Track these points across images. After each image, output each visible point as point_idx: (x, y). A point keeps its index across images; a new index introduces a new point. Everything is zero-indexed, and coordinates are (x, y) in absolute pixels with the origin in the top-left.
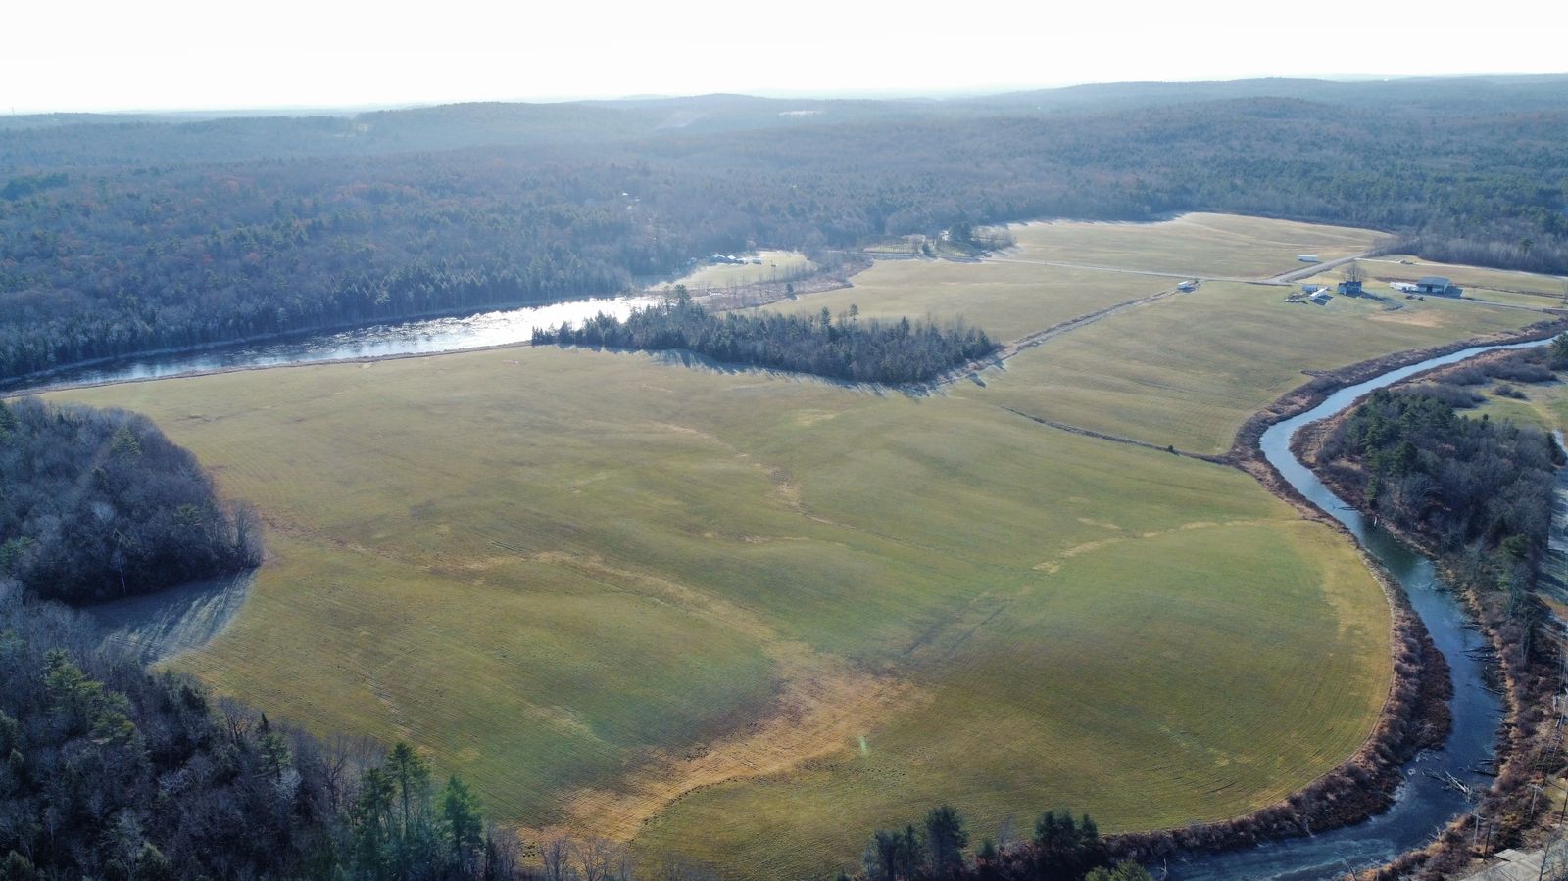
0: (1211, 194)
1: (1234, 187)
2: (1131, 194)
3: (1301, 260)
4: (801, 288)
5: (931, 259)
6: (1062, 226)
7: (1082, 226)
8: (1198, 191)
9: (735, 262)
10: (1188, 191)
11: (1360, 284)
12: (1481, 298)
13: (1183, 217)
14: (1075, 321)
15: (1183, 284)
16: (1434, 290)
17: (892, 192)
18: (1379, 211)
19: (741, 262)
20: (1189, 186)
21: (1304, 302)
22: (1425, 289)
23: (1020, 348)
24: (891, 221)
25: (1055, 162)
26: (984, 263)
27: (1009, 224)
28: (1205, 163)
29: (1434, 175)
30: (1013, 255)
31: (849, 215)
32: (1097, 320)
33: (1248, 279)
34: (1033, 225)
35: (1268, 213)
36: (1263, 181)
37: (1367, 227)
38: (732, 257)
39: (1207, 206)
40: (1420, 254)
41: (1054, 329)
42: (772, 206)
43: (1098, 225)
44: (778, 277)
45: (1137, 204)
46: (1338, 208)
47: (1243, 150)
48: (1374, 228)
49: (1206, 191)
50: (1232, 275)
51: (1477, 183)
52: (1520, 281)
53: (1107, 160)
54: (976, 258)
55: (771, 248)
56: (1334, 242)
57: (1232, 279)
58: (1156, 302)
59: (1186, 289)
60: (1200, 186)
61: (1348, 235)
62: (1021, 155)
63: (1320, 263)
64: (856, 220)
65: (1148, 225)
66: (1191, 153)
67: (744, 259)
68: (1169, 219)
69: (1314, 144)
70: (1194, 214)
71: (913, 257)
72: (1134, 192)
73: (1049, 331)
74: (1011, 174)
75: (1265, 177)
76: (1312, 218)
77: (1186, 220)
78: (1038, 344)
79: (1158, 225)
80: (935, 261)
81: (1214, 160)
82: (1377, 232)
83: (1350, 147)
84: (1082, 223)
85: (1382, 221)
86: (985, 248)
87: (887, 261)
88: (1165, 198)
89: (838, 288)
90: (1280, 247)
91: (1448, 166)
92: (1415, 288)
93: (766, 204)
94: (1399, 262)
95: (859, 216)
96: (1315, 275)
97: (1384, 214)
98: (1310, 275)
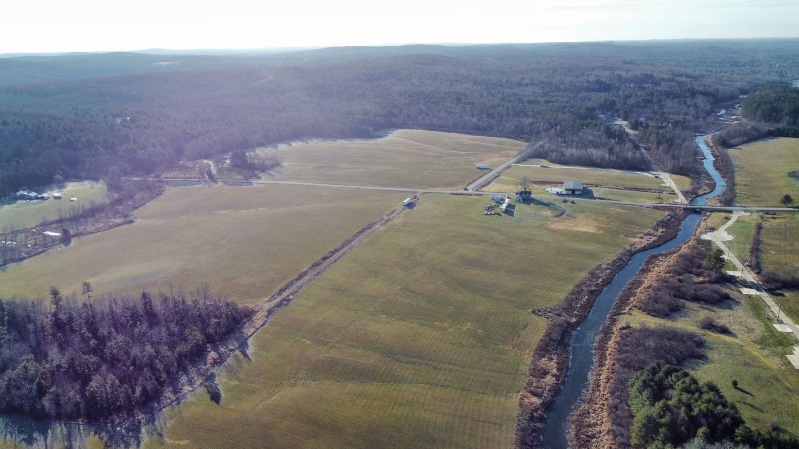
0: (408, 116)
1: (421, 111)
2: (360, 119)
3: (478, 168)
4: (81, 229)
5: (213, 184)
6: (315, 144)
7: (329, 144)
8: (400, 114)
9: (36, 198)
10: (394, 115)
11: (530, 193)
12: (601, 197)
13: (394, 133)
14: (325, 259)
15: (406, 201)
16: (577, 193)
17: (195, 122)
18: (510, 125)
19: (43, 198)
20: (394, 111)
21: (499, 214)
22: (570, 192)
23: (270, 312)
24: (188, 147)
25: (310, 96)
26: (255, 185)
27: (278, 145)
28: (401, 95)
29: (527, 99)
30: (278, 176)
31: (154, 146)
32: (344, 253)
33: (450, 190)
34: (296, 144)
36: (437, 106)
37: (505, 137)
38: (33, 194)
39: (407, 125)
40: (548, 158)
41: (306, 273)
42: (88, 141)
43: (341, 143)
44: (64, 216)
45: (364, 126)
46: (486, 124)
47: (420, 86)
48: (509, 137)
49: (405, 114)
50: (438, 186)
51: (550, 104)
52: (618, 178)
53: (343, 93)
54: (249, 181)
55: (79, 178)
56: (490, 150)
57: (438, 190)
58: (390, 223)
59: (410, 205)
60: (401, 111)
61: (496, 144)
62: (290, 92)
63: (491, 170)
64: (160, 149)
65: (372, 141)
66: (391, 88)
67: (45, 195)
68: (386, 136)
69: (457, 81)
70: (400, 131)
71: (198, 182)
72: (362, 117)
73: (301, 277)
74: (281, 106)
75: (438, 103)
76: (471, 131)
77: (396, 136)
78: (288, 301)
79: (379, 140)
80: (216, 186)
81: (405, 93)
82: (512, 140)
83: (476, 83)
84: (329, 142)
85: (513, 132)
86: (257, 169)
87: (177, 187)
88: (381, 120)
89: (119, 225)
90: (459, 155)
91: (531, 93)
92: (564, 192)
93: (83, 139)
94: (539, 166)
95: (162, 145)
96: (492, 183)
97: (513, 127)
98: (489, 183)
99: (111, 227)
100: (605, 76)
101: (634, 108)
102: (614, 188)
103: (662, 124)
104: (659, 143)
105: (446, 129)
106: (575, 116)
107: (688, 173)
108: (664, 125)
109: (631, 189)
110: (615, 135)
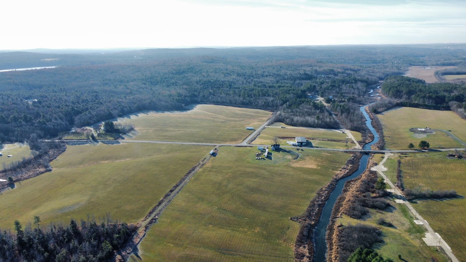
0: (204, 96)
1: (210, 93)
2: (176, 99)
3: (248, 129)
4: (19, 176)
5: (95, 143)
6: (152, 115)
7: (160, 115)
8: (199, 95)
10: (195, 96)
11: (279, 145)
12: (317, 146)
13: (197, 107)
14: (171, 191)
15: (212, 152)
16: (303, 144)
17: (78, 103)
18: (261, 102)
20: (196, 93)
21: (264, 159)
22: (300, 144)
23: (146, 227)
24: (77, 119)
25: (145, 84)
26: (121, 143)
27: (130, 116)
28: (197, 83)
29: (268, 85)
30: (134, 137)
31: (56, 119)
32: (182, 187)
33: (234, 144)
34: (141, 115)
35: (225, 104)
36: (219, 90)
37: (259, 109)
39: (204, 102)
40: (285, 122)
41: (162, 201)
42: (14, 117)
43: (167, 114)
44: (7, 168)
45: (180, 104)
46: (248, 101)
47: (207, 77)
48: (261, 109)
49: (202, 95)
50: (226, 141)
51: (281, 88)
52: (324, 134)
53: (164, 82)
54: (117, 140)
55: (11, 142)
56: (252, 117)
57: (227, 144)
58: (204, 166)
59: (214, 154)
60: (199, 93)
61: (255, 113)
62: (132, 81)
63: (255, 130)
64: (59, 121)
65: (185, 113)
66: (191, 78)
68: (192, 109)
69: (228, 74)
70: (200, 105)
71: (87, 142)
72: (177, 98)
73: (160, 204)
74: (129, 91)
76: (240, 105)
77: (198, 109)
78: (156, 219)
79: (189, 112)
80: (98, 144)
81: (200, 81)
82: (263, 110)
83: (238, 75)
84: (160, 113)
85: (263, 106)
86: (121, 133)
87: (74, 146)
88: (188, 99)
89: (42, 173)
90: (235, 121)
91: (270, 81)
92: (297, 144)
93: (11, 116)
94: (281, 127)
95: (61, 118)
96: (257, 138)
97: (263, 103)
98: (255, 139)
99: (38, 175)
100: (308, 70)
101: (326, 90)
102: (322, 140)
103: (342, 99)
104: (342, 112)
105: (226, 104)
106: (295, 96)
107: (359, 130)
108: (343, 100)
109: (331, 140)
110: (319, 107)
